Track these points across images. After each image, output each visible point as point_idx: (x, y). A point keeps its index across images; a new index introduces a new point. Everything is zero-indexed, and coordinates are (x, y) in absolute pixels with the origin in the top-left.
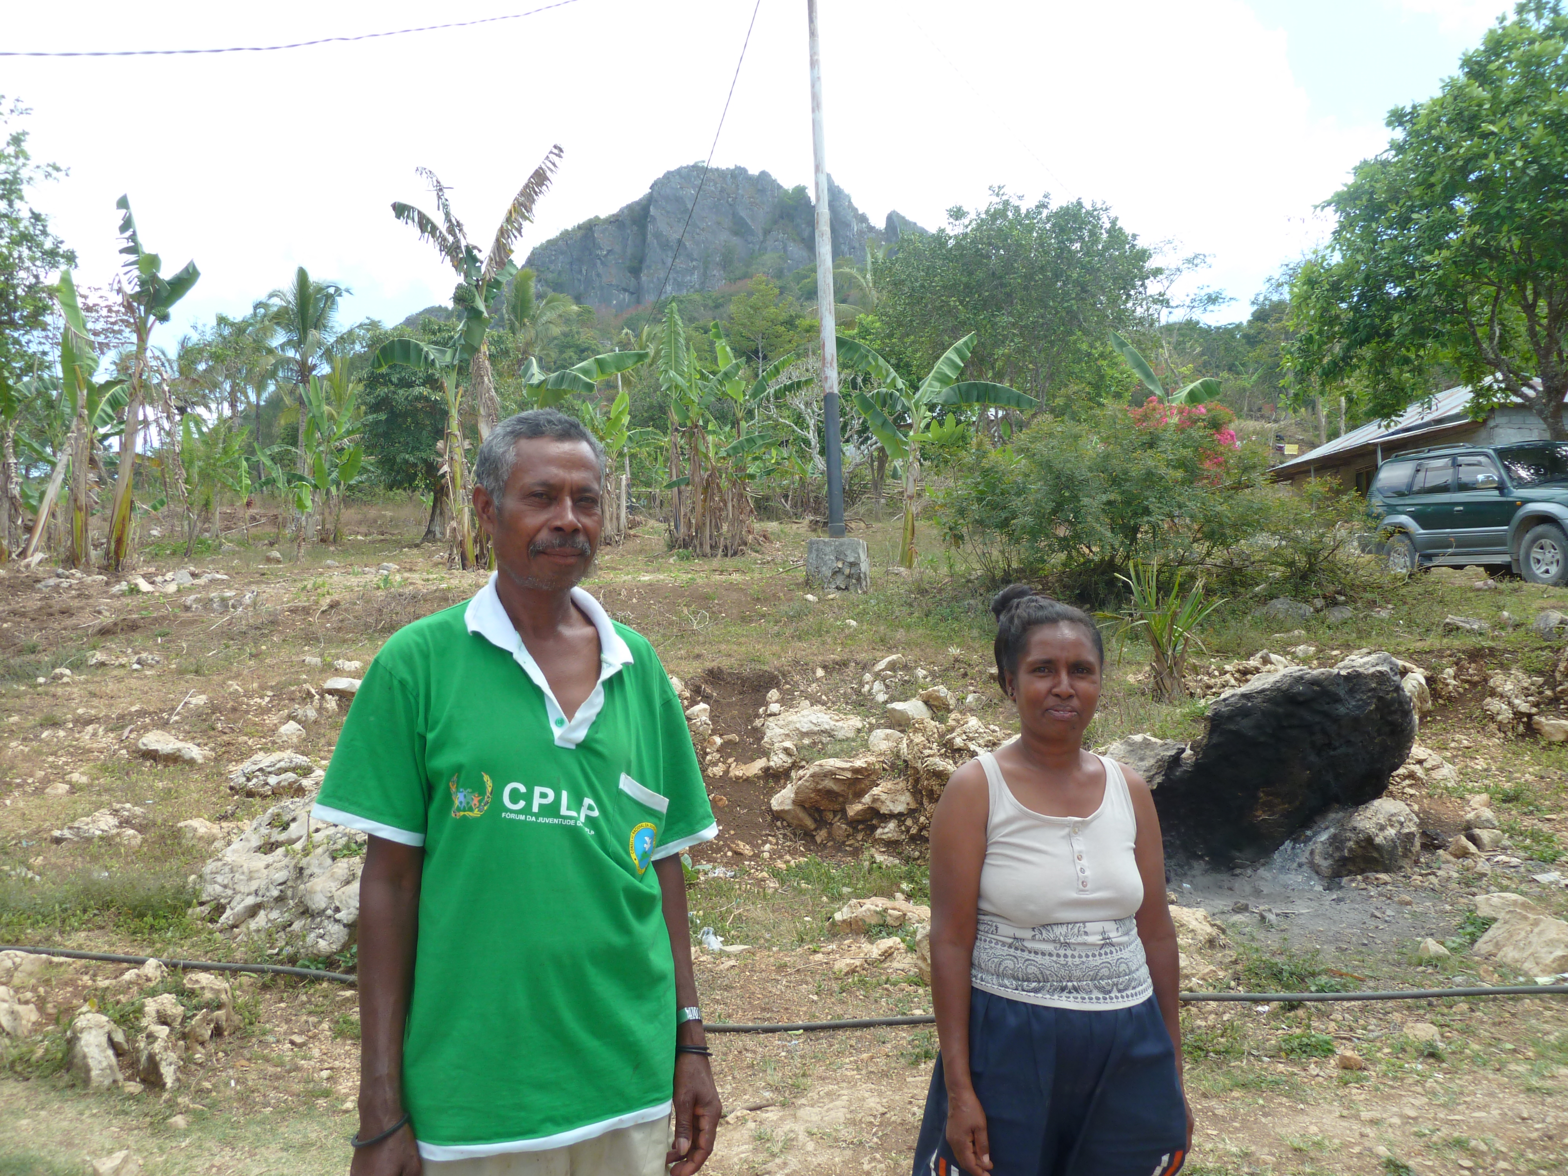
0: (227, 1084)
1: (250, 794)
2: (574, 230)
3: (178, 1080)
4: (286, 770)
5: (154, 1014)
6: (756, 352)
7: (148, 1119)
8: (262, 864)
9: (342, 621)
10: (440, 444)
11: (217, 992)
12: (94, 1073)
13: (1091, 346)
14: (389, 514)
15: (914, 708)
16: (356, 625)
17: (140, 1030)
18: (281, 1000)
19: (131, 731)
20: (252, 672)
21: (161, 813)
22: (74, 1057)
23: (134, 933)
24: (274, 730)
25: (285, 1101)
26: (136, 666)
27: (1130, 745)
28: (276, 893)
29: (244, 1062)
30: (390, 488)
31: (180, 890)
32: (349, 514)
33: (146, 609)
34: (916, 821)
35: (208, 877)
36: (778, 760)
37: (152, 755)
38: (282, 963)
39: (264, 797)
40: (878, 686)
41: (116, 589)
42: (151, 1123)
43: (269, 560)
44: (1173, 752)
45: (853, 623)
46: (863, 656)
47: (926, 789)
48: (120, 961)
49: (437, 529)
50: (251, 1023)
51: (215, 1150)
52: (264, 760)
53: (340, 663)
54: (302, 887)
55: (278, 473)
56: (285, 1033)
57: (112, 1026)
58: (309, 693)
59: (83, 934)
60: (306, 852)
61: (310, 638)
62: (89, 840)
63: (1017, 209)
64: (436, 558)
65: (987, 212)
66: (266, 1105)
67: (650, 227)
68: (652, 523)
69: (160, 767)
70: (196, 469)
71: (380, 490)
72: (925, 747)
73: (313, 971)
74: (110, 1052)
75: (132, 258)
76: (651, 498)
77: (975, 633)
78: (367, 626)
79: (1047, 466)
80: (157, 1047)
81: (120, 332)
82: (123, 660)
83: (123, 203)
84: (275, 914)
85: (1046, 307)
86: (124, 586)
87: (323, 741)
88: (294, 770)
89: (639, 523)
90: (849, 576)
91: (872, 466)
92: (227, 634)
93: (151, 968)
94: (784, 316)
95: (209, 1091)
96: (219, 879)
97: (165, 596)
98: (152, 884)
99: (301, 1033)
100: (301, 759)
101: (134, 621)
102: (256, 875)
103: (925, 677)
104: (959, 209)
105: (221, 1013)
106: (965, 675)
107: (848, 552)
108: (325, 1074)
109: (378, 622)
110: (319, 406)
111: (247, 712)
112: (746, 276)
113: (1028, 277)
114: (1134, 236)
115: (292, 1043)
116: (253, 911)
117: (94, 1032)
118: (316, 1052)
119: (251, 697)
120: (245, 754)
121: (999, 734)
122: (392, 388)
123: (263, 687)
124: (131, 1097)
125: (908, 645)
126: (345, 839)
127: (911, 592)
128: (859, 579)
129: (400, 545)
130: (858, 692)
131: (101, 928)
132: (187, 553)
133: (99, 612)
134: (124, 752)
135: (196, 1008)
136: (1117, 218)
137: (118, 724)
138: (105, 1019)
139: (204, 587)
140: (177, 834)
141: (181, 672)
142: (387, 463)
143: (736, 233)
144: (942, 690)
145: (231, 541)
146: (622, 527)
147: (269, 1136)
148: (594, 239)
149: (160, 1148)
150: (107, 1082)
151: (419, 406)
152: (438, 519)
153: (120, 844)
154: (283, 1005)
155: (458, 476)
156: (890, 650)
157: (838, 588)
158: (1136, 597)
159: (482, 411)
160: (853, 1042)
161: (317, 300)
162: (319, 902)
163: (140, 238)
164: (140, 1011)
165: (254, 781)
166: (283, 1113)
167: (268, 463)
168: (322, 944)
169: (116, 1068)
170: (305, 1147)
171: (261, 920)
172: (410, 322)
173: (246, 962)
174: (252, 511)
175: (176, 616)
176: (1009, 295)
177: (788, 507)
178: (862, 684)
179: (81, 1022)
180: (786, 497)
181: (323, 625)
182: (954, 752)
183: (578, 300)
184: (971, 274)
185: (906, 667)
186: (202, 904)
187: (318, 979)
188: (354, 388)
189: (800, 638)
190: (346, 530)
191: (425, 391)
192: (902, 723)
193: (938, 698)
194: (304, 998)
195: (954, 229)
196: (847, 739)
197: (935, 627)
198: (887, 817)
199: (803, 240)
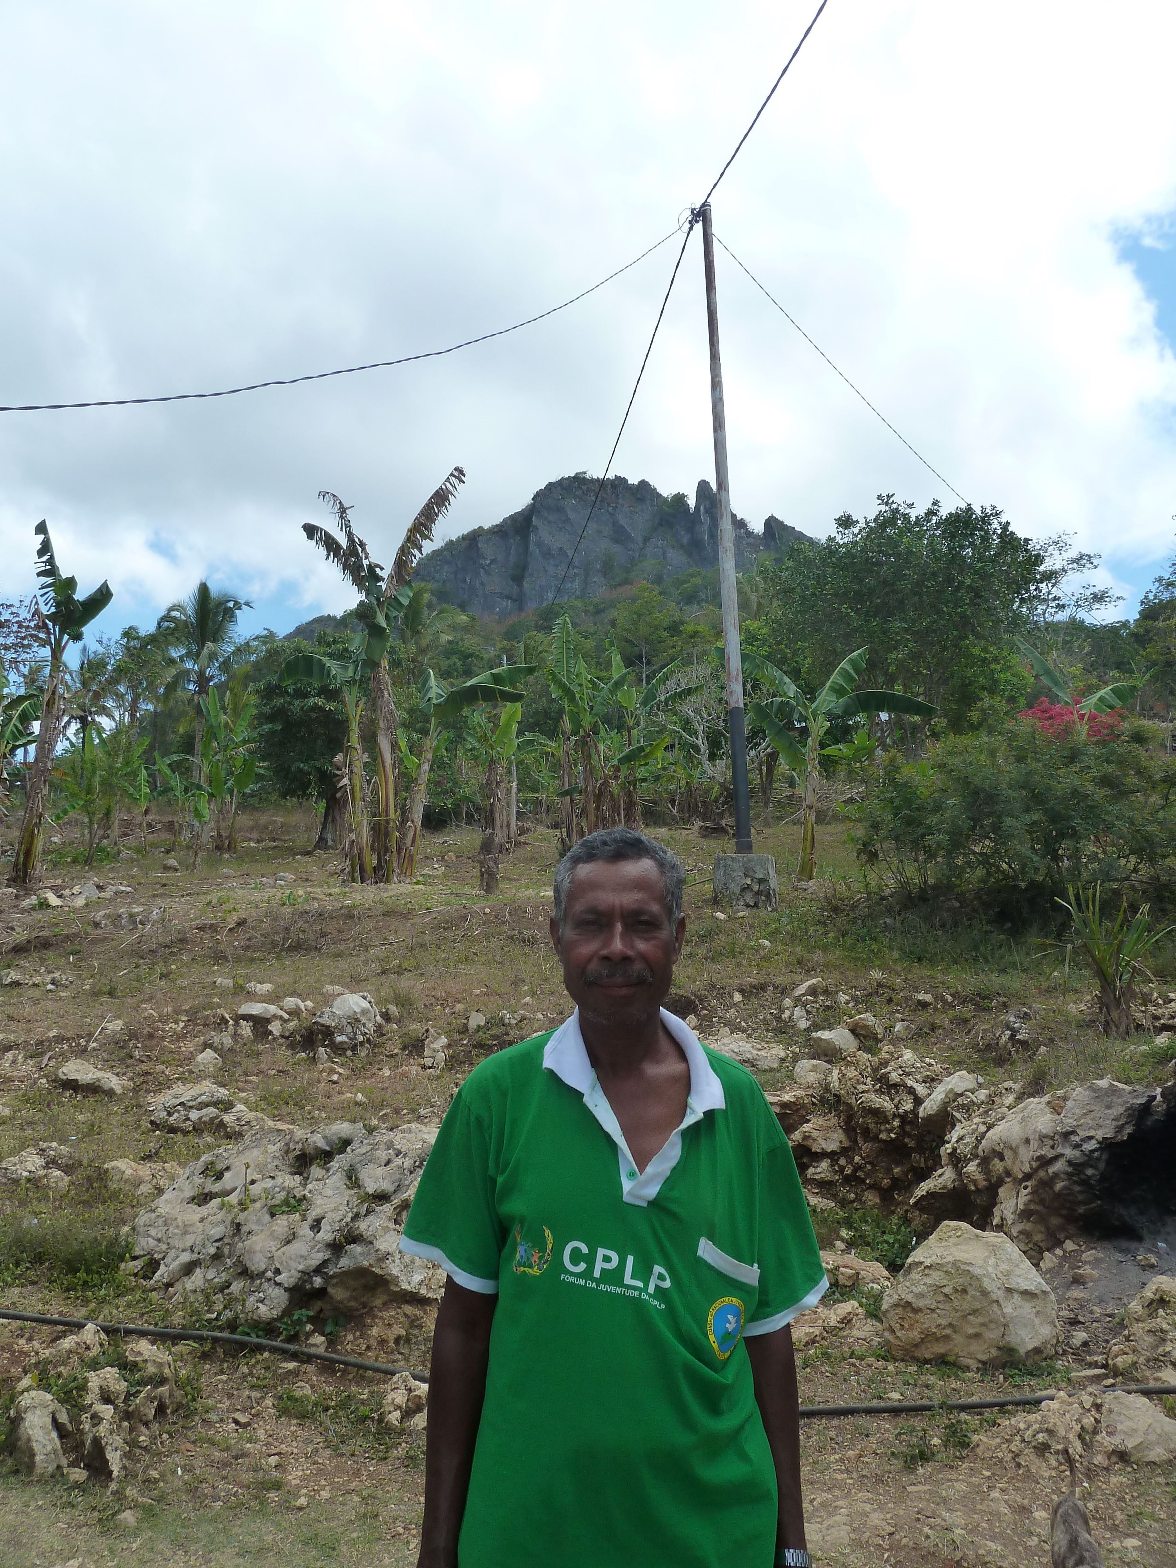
0: (175, 1472)
1: (173, 1130)
2: (458, 539)
3: (124, 1467)
4: (207, 1105)
5: (97, 1391)
6: (640, 658)
7: (96, 1514)
8: (197, 1218)
9: (249, 939)
10: (339, 757)
11: (161, 1365)
12: (38, 1459)
13: (985, 650)
14: (280, 820)
15: (840, 1037)
16: (263, 944)
17: (84, 1409)
18: (222, 1372)
19: (49, 1059)
20: (165, 994)
21: (86, 1152)
22: (18, 1439)
23: (68, 1290)
24: (191, 1058)
25: (235, 1494)
26: (50, 987)
27: (1095, 1091)
28: (212, 1250)
29: (190, 1446)
30: (284, 796)
31: (114, 1242)
32: (244, 820)
33: (56, 925)
34: (850, 1160)
35: (141, 1230)
37: (72, 1085)
38: (221, 1329)
39: (186, 1133)
40: (798, 1012)
41: (26, 903)
42: (100, 1520)
43: (166, 868)
44: (1143, 1100)
45: (767, 943)
46: (780, 980)
47: (861, 1128)
48: (56, 1323)
49: (329, 837)
50: (194, 1400)
51: (169, 1554)
52: (185, 1092)
53: (251, 986)
54: (240, 1244)
55: (176, 781)
56: (228, 1410)
57: (57, 1405)
58: (223, 1018)
59: (17, 1290)
60: (243, 1206)
61: (219, 957)
62: (16, 1182)
63: (906, 517)
64: (330, 867)
65: (875, 520)
66: (216, 1498)
67: (533, 537)
68: (541, 829)
69: (79, 1097)
70: (97, 779)
71: (274, 797)
72: (858, 1082)
73: (254, 1339)
74: (54, 1435)
75: (49, 580)
76: (538, 803)
77: (895, 955)
78: (274, 944)
79: (965, 782)
80: (102, 1430)
81: (29, 646)
82: (37, 980)
83: (41, 528)
84: (211, 1274)
85: (939, 612)
86: (34, 900)
87: (239, 1071)
88: (215, 1104)
89: (529, 830)
90: (758, 893)
91: (761, 770)
92: (137, 953)
93: (90, 1333)
94: (667, 622)
95: (156, 1481)
96: (153, 1232)
97: (74, 910)
98: (85, 1234)
99: (244, 1410)
100: (223, 1093)
101: (46, 938)
102: (190, 1229)
103: (847, 1003)
104: (849, 517)
105: (164, 1389)
106: (890, 1001)
107: (757, 869)
108: (273, 1460)
109: (285, 940)
110: (216, 716)
111: (163, 1038)
112: (626, 582)
113: (920, 584)
114: (1027, 541)
115: (236, 1422)
116: (188, 1269)
117: (38, 1412)
118: (261, 1434)
119: (166, 1022)
120: (164, 1085)
121: (937, 1068)
122: (288, 699)
123: (177, 1012)
124: (77, 1485)
125: (827, 967)
126: (283, 1193)
127: (823, 909)
128: (768, 896)
129: (292, 852)
130: (778, 1018)
131: (34, 1283)
132: (88, 861)
133: (12, 929)
134: (44, 1081)
135: (139, 1383)
136: (1008, 523)
137: (38, 1050)
138: (49, 1397)
139: (110, 900)
140: (102, 1176)
141: (95, 994)
142: (282, 772)
143: (616, 541)
144: (868, 1018)
145: (129, 849)
146: (512, 835)
147: (222, 1538)
148: (478, 549)
149: (111, 1550)
150: (51, 1468)
151: (314, 715)
152: (329, 826)
153: (47, 1187)
154: (224, 1377)
155: (358, 788)
156: (809, 972)
157: (747, 906)
158: (1076, 924)
159: (382, 725)
160: (833, 1434)
161: (216, 614)
162: (258, 1263)
163: (58, 562)
164: (83, 1388)
165: (176, 1115)
166: (236, 1508)
167: (168, 771)
168: (263, 1308)
169: (61, 1452)
170: (261, 1551)
171: (197, 1279)
172: (301, 631)
173: (184, 1327)
174: (150, 818)
175: (86, 933)
176: (901, 602)
177: (675, 812)
178: (781, 1010)
179: (25, 1400)
180: (673, 802)
181: (230, 943)
182: (888, 1087)
183: (463, 607)
184: (860, 581)
185: (826, 992)
186: (135, 1258)
187: (260, 1348)
188: (251, 698)
189: (713, 960)
190: (238, 836)
191: (320, 701)
192: (831, 1056)
193: (865, 1027)
194: (245, 1370)
195: (843, 539)
196: (772, 1070)
197: (852, 948)
198: (819, 1156)
199: (682, 546)
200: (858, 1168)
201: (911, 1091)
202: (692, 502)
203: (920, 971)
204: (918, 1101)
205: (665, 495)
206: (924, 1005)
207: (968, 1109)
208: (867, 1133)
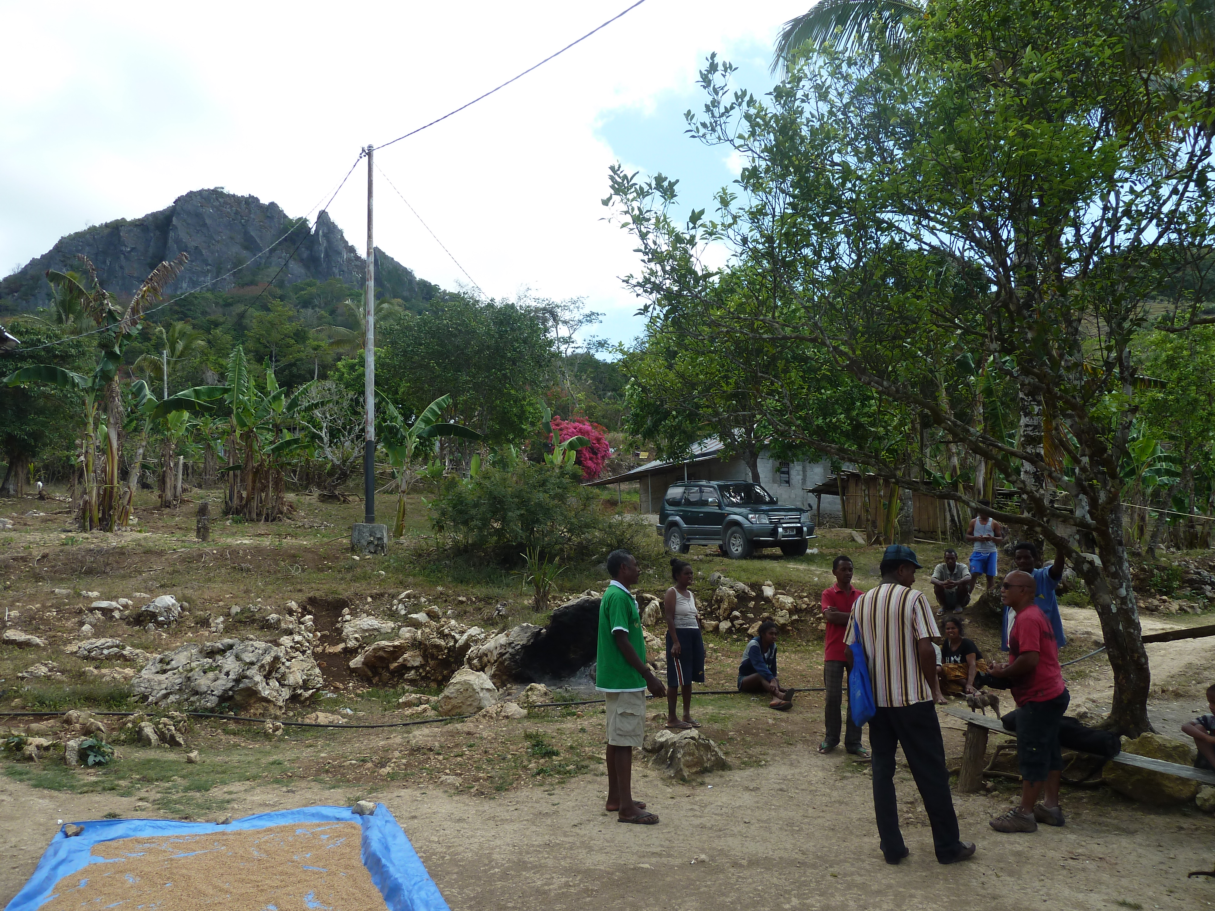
3: (184, 742)
4: (111, 647)
8: (163, 678)
12: (152, 741)
15: (421, 617)
24: (76, 629)
27: (522, 628)
28: (177, 688)
31: (121, 692)
34: (424, 670)
35: (135, 686)
36: (351, 644)
40: (401, 606)
44: (538, 630)
45: (383, 573)
46: (391, 591)
47: (430, 654)
54: (191, 684)
60: (187, 672)
62: (38, 678)
67: (172, 234)
72: (430, 635)
73: (206, 714)
74: (155, 734)
77: (450, 579)
84: (179, 696)
88: (117, 646)
90: (377, 545)
94: (293, 332)
96: (142, 685)
102: (161, 682)
103: (426, 602)
106: (446, 600)
107: (377, 532)
111: (49, 620)
112: (252, 283)
116: (166, 696)
119: (43, 612)
121: (465, 627)
124: (169, 747)
125: (415, 585)
126: (207, 665)
127: (413, 555)
128: (382, 547)
130: (390, 610)
143: (246, 248)
144: (435, 608)
146: (178, 494)
148: (120, 237)
150: (158, 744)
153: (56, 678)
156: (406, 588)
157: (371, 552)
158: (528, 565)
162: (202, 689)
168: (208, 704)
169: (160, 739)
171: (172, 699)
177: (296, 480)
178: (392, 606)
182: (443, 635)
185: (414, 597)
186: (134, 696)
189: (355, 581)
192: (417, 625)
193: (433, 612)
194: (207, 723)
196: (388, 632)
197: (428, 576)
198: (410, 669)
199: (302, 260)
200: (428, 672)
201: (453, 637)
202: (312, 224)
203: (461, 587)
204: (456, 641)
205: (291, 217)
206: (462, 602)
207: (476, 641)
208: (434, 658)
